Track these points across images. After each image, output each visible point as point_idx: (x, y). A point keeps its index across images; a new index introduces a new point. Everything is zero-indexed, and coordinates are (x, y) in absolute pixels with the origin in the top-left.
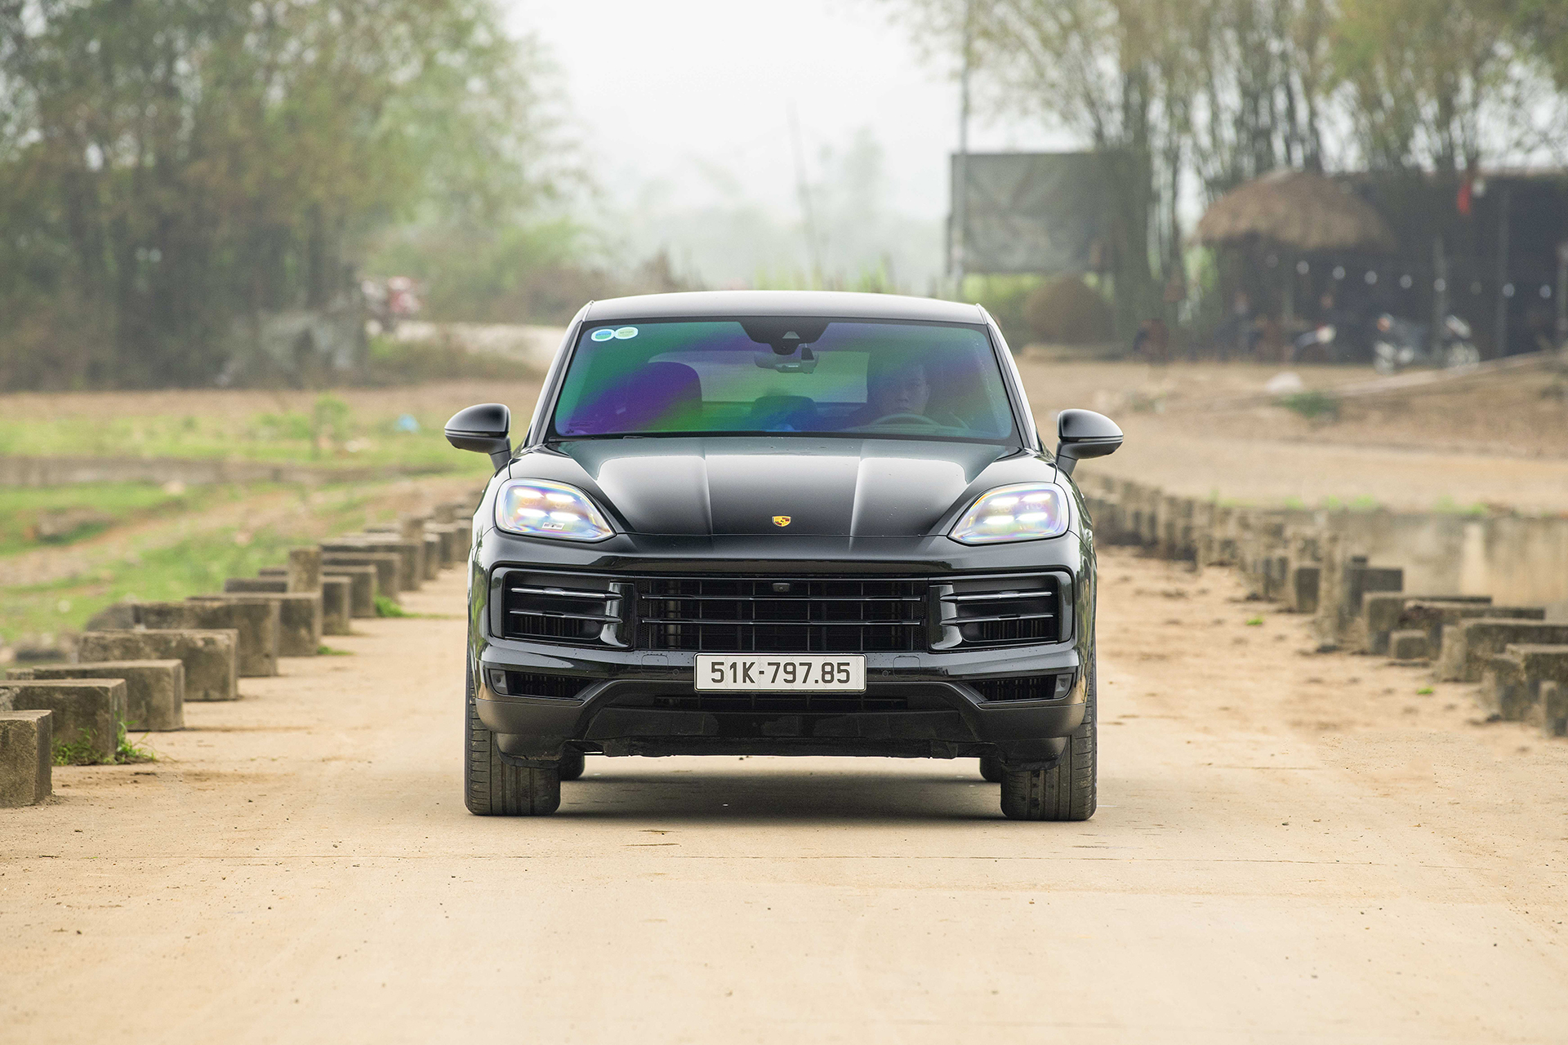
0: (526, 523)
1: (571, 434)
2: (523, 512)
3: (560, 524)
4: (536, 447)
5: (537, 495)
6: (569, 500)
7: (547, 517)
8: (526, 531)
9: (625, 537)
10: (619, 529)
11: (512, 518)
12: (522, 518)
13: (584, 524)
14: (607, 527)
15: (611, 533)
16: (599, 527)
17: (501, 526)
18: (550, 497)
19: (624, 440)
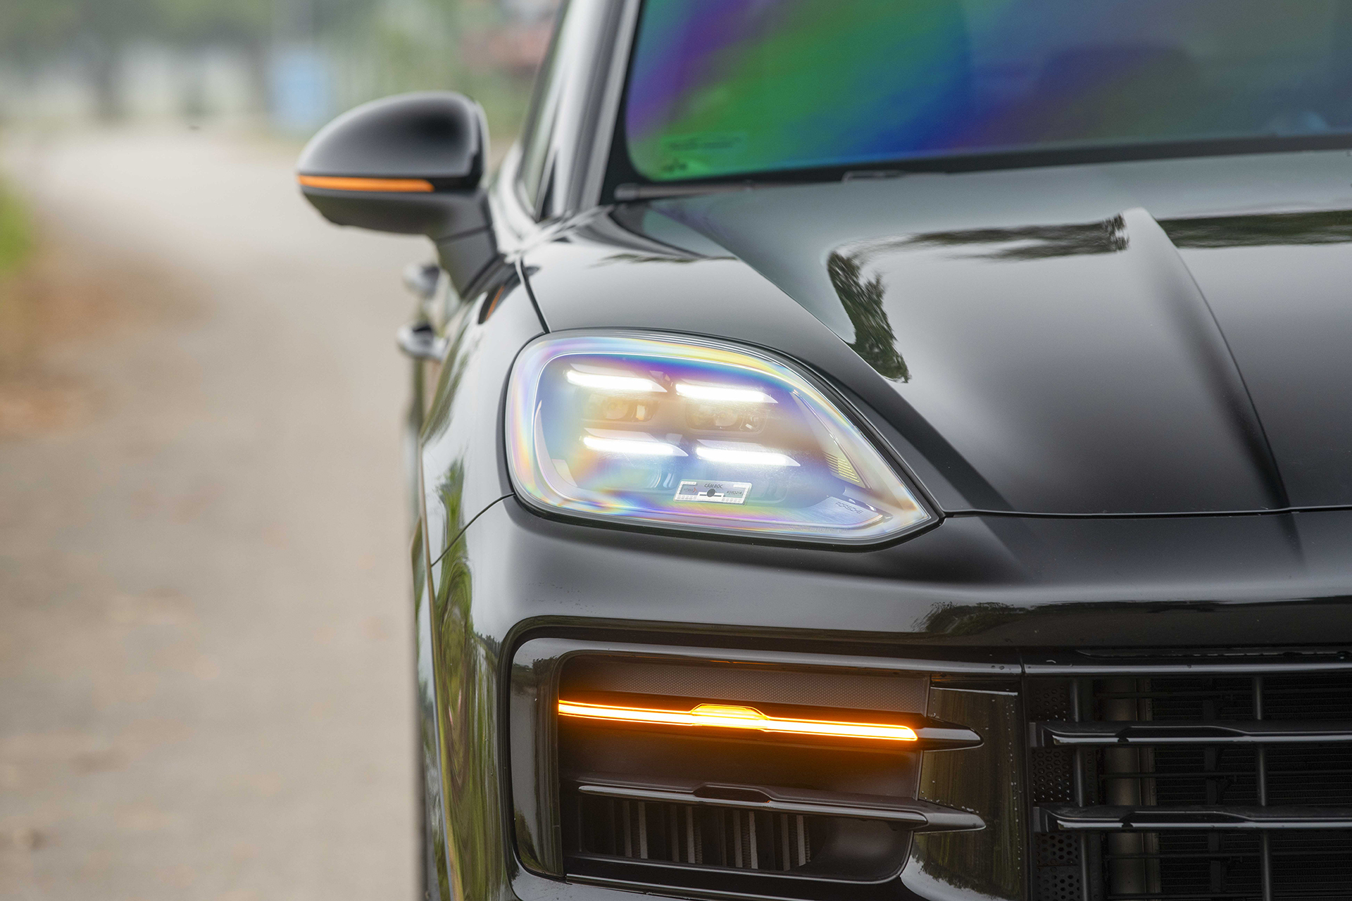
0: (614, 482)
1: (678, 174)
2: (599, 443)
3: (737, 485)
4: (581, 220)
5: (642, 385)
6: (756, 397)
7: (679, 460)
8: (617, 508)
9: (975, 527)
10: (950, 499)
11: (564, 469)
12: (604, 465)
13: (810, 482)
14: (902, 492)
15: (915, 515)
16: (868, 493)
17: (529, 489)
18: (690, 391)
19: (849, 186)
